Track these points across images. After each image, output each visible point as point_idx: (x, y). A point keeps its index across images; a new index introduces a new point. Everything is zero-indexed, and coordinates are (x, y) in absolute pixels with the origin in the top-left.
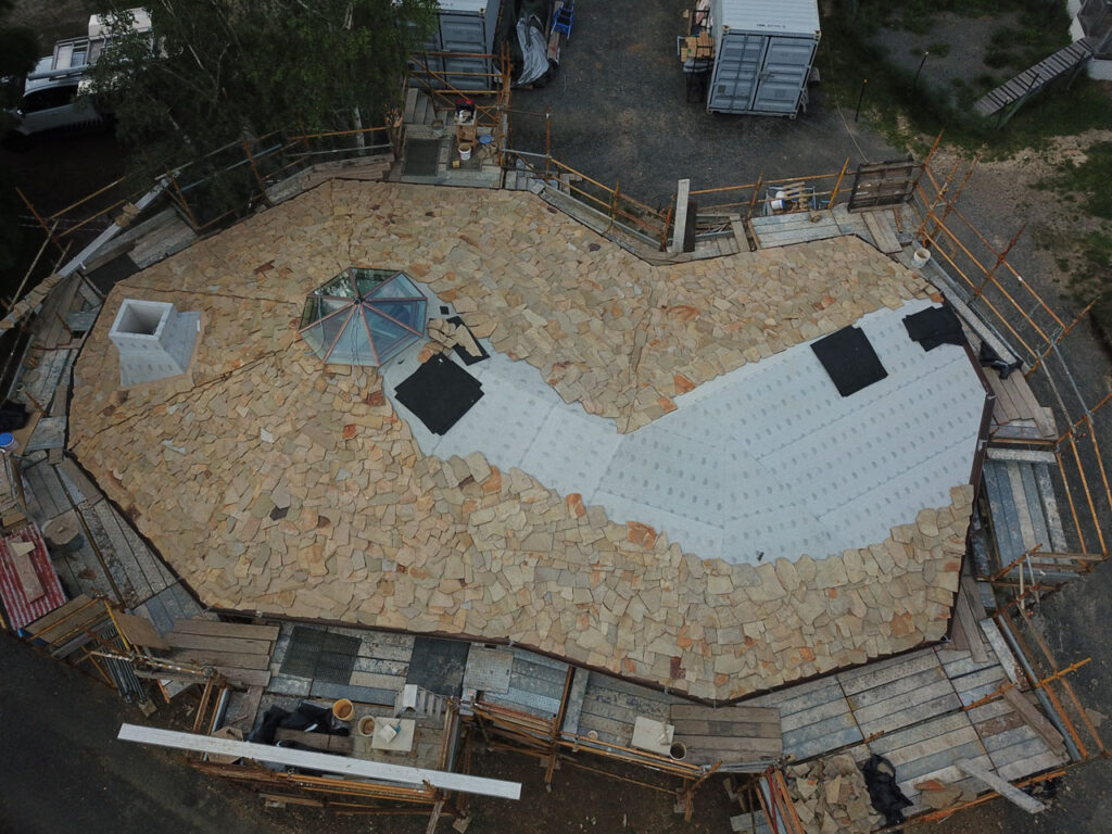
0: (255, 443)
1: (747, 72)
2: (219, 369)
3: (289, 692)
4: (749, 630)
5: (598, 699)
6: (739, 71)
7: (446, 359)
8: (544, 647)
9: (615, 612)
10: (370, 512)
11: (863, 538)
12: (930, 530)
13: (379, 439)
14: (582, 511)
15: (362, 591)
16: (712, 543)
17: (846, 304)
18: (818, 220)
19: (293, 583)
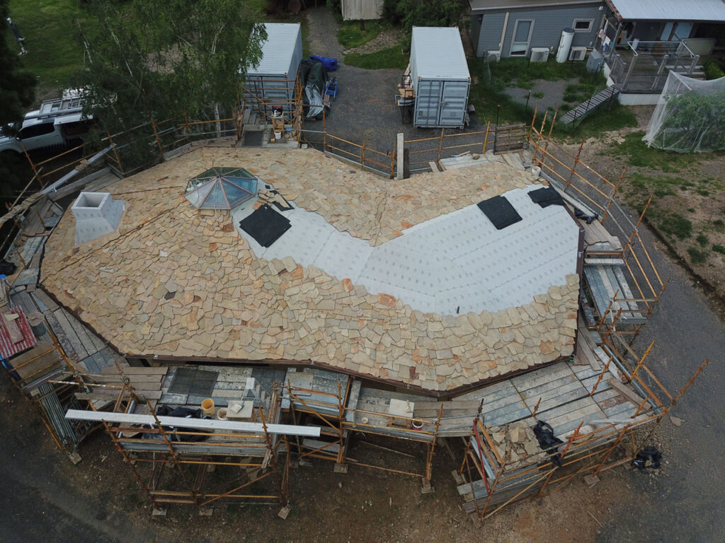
0: (156, 259)
1: (433, 103)
2: (135, 224)
3: (174, 402)
4: (455, 351)
5: (367, 402)
6: (429, 102)
7: (269, 208)
8: (333, 364)
9: (374, 342)
10: (225, 291)
11: (518, 301)
12: (557, 297)
13: (230, 250)
14: (351, 288)
15: (220, 338)
16: (429, 304)
17: (495, 187)
18: (478, 158)
19: (177, 336)
